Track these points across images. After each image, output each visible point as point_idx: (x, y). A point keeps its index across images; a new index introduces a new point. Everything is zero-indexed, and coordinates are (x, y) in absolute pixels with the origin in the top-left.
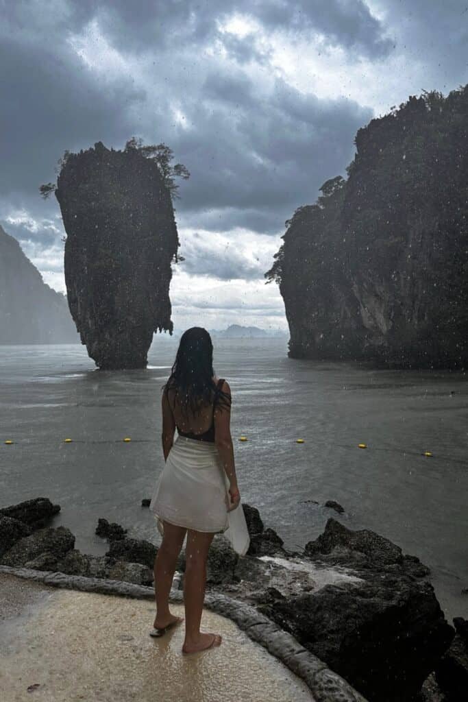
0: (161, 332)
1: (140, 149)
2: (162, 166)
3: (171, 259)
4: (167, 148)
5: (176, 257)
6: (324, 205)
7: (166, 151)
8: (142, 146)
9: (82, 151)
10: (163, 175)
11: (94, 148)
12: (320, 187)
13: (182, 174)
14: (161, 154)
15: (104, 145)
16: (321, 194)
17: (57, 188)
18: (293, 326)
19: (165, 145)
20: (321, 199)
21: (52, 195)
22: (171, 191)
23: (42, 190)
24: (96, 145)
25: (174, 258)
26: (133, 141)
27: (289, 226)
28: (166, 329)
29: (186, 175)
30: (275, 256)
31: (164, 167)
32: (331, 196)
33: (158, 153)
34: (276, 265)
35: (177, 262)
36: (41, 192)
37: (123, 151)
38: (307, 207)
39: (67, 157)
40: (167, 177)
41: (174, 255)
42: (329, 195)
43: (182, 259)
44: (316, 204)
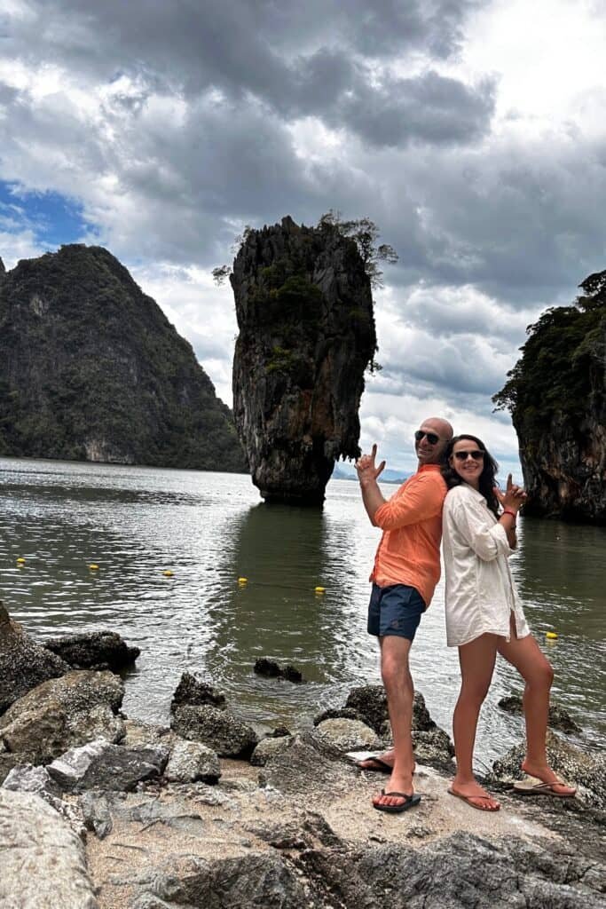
0: (344, 460)
1: (337, 226)
2: (363, 246)
3: (364, 367)
4: (372, 224)
5: (371, 364)
6: (584, 306)
7: (369, 228)
8: (340, 222)
9: (265, 227)
10: (363, 258)
11: (281, 224)
12: (580, 283)
13: (388, 258)
14: (363, 232)
15: (294, 220)
16: (581, 293)
17: (233, 272)
18: (527, 472)
19: (370, 221)
20: (581, 301)
21: (226, 280)
22: (372, 279)
23: (215, 275)
24: (283, 220)
25: (369, 366)
26: (330, 215)
27: (532, 333)
28: (351, 457)
29: (394, 259)
30: (509, 374)
31: (365, 248)
32: (596, 296)
33: (359, 230)
34: (509, 386)
35: (372, 370)
36: (213, 277)
37: (315, 227)
38: (560, 308)
39: (247, 235)
40: (367, 261)
41: (370, 362)
42: (593, 295)
43: (379, 368)
44: (573, 306)
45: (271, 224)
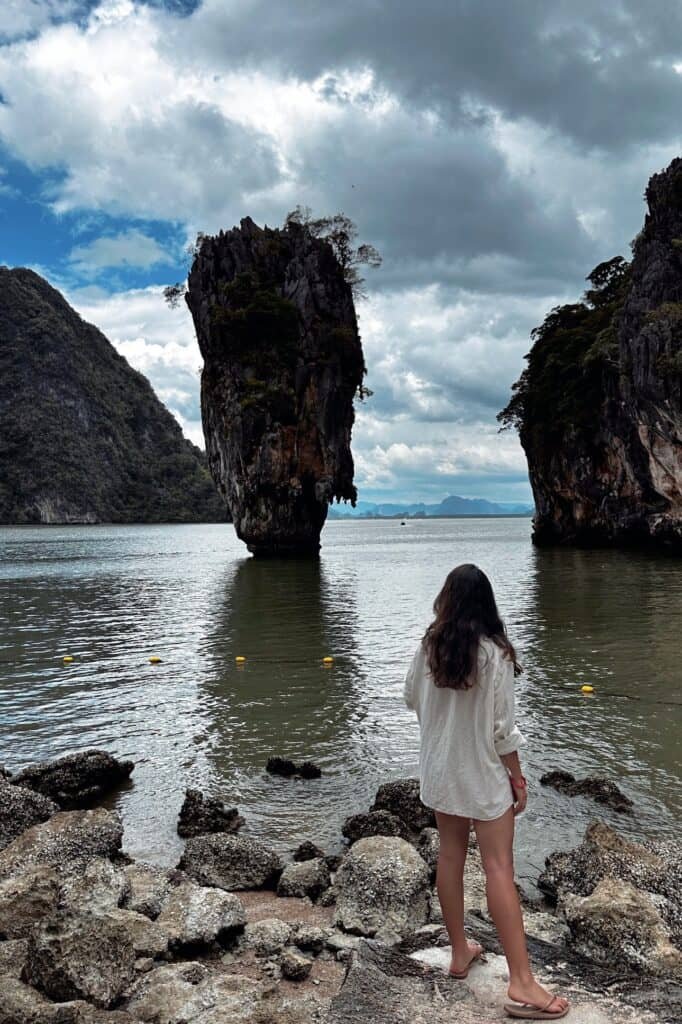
0: (338, 502)
1: (306, 226)
2: (340, 249)
3: (353, 394)
4: (348, 220)
5: (360, 390)
6: (594, 302)
7: (345, 225)
8: (310, 220)
9: (221, 232)
10: (341, 263)
11: (240, 227)
12: (587, 276)
13: (370, 261)
14: (339, 231)
15: (255, 221)
16: (589, 286)
17: (188, 290)
18: (539, 495)
19: (345, 216)
20: (590, 295)
21: (182, 301)
22: (354, 288)
23: (167, 295)
24: (242, 222)
25: (358, 392)
26: (298, 212)
27: (537, 338)
28: (346, 498)
29: (377, 262)
30: (514, 387)
31: (342, 250)
32: (606, 289)
33: (333, 228)
34: (515, 401)
35: (361, 397)
36: (165, 298)
37: (281, 229)
38: (567, 306)
39: (201, 243)
40: (346, 267)
41: (358, 387)
42: (602, 288)
43: (369, 393)
44: (580, 302)
45: (227, 228)
